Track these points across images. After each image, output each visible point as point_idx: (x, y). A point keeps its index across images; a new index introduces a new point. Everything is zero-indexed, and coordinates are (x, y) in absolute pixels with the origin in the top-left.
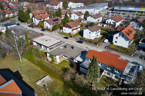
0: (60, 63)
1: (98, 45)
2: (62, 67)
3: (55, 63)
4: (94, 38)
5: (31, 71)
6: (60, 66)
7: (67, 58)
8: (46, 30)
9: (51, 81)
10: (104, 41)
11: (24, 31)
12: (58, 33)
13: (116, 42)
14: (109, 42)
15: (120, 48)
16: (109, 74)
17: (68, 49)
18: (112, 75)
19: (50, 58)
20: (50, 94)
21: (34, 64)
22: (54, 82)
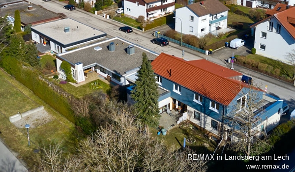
0: (84, 86)
1: (207, 52)
2: (86, 93)
3: (71, 85)
4: (206, 36)
5: (7, 96)
6: (80, 92)
7: (106, 75)
8: (76, 9)
9: (47, 120)
10: (229, 44)
11: (18, 5)
12: (108, 16)
13: (263, 47)
14: (245, 48)
15: (270, 64)
16: (199, 119)
17: (113, 52)
18: (204, 119)
19: (63, 73)
20: (35, 144)
21: (18, 82)
22: (53, 122)
